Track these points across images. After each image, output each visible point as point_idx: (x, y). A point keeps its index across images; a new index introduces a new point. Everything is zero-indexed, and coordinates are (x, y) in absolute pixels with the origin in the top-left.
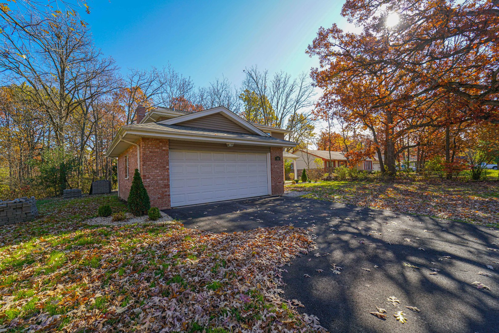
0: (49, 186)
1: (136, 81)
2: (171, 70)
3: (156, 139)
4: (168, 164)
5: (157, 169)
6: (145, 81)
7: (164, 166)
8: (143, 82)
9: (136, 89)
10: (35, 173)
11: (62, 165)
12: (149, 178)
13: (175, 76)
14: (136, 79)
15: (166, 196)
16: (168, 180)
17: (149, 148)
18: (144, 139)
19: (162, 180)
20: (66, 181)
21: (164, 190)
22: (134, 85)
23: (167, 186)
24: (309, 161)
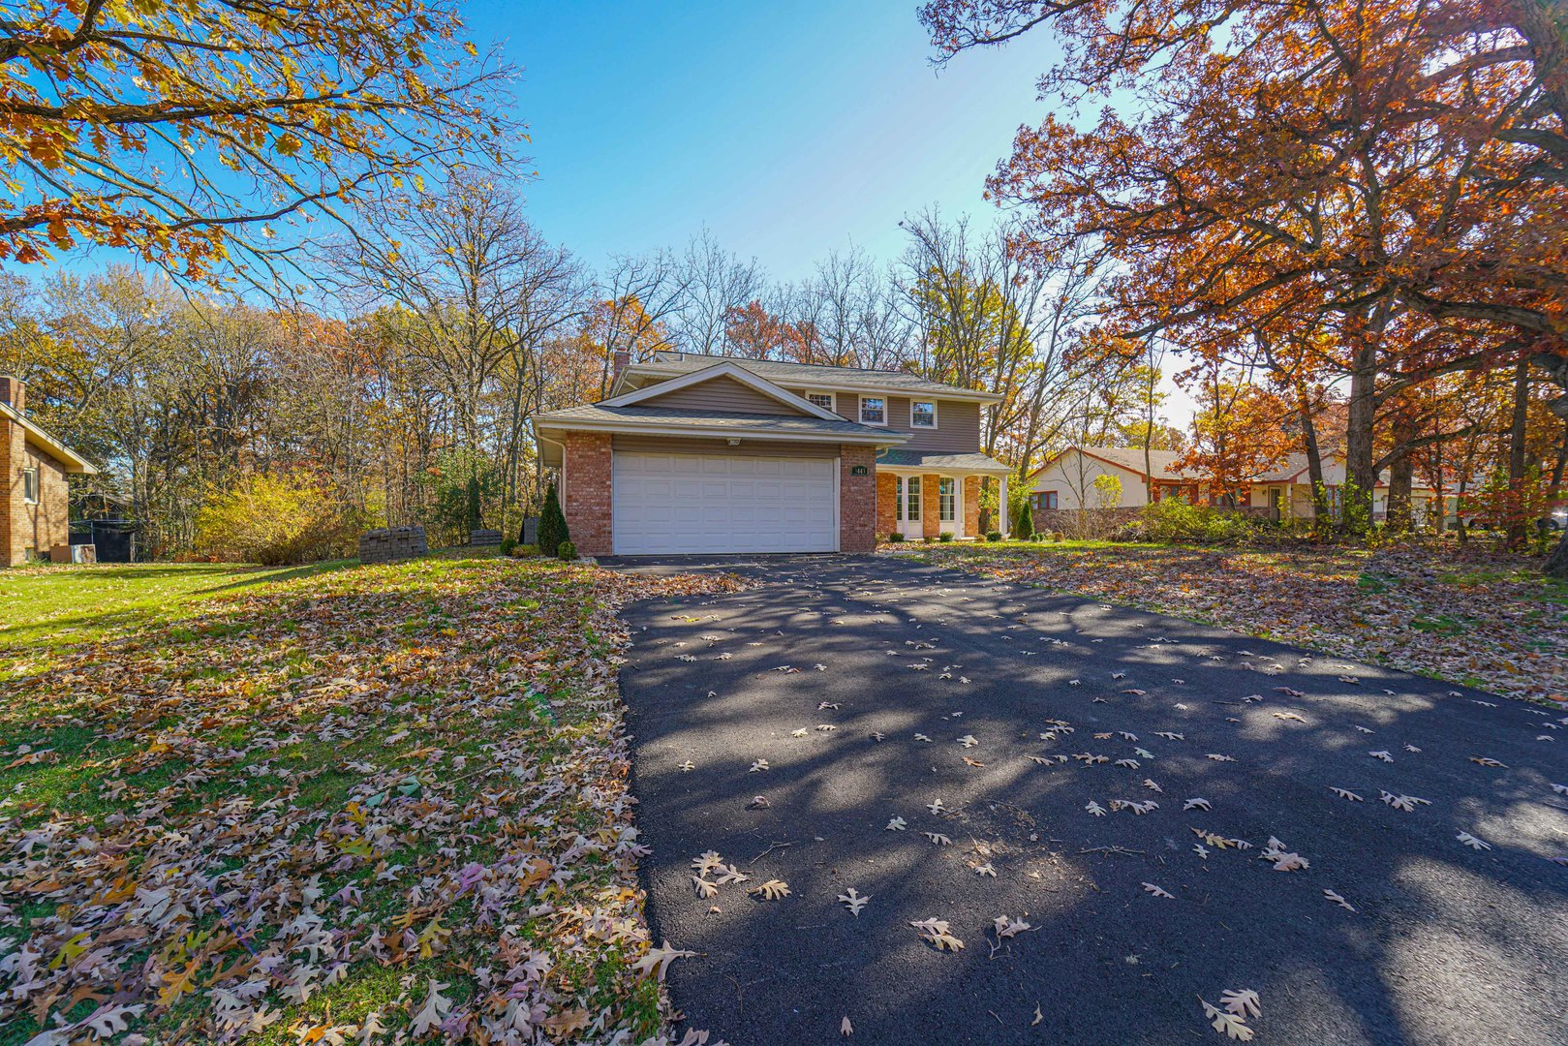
0: (450, 525)
1: (625, 285)
2: (710, 246)
3: (590, 434)
4: (609, 477)
5: (589, 485)
6: (645, 281)
7: (604, 481)
8: (640, 284)
9: (626, 302)
10: (430, 497)
11: (474, 485)
12: (576, 501)
13: (716, 259)
14: (625, 277)
15: (604, 534)
16: (609, 505)
17: (577, 450)
18: (570, 434)
19: (598, 504)
20: (479, 516)
21: (601, 522)
22: (621, 293)
23: (608, 516)
24: (1085, 483)
